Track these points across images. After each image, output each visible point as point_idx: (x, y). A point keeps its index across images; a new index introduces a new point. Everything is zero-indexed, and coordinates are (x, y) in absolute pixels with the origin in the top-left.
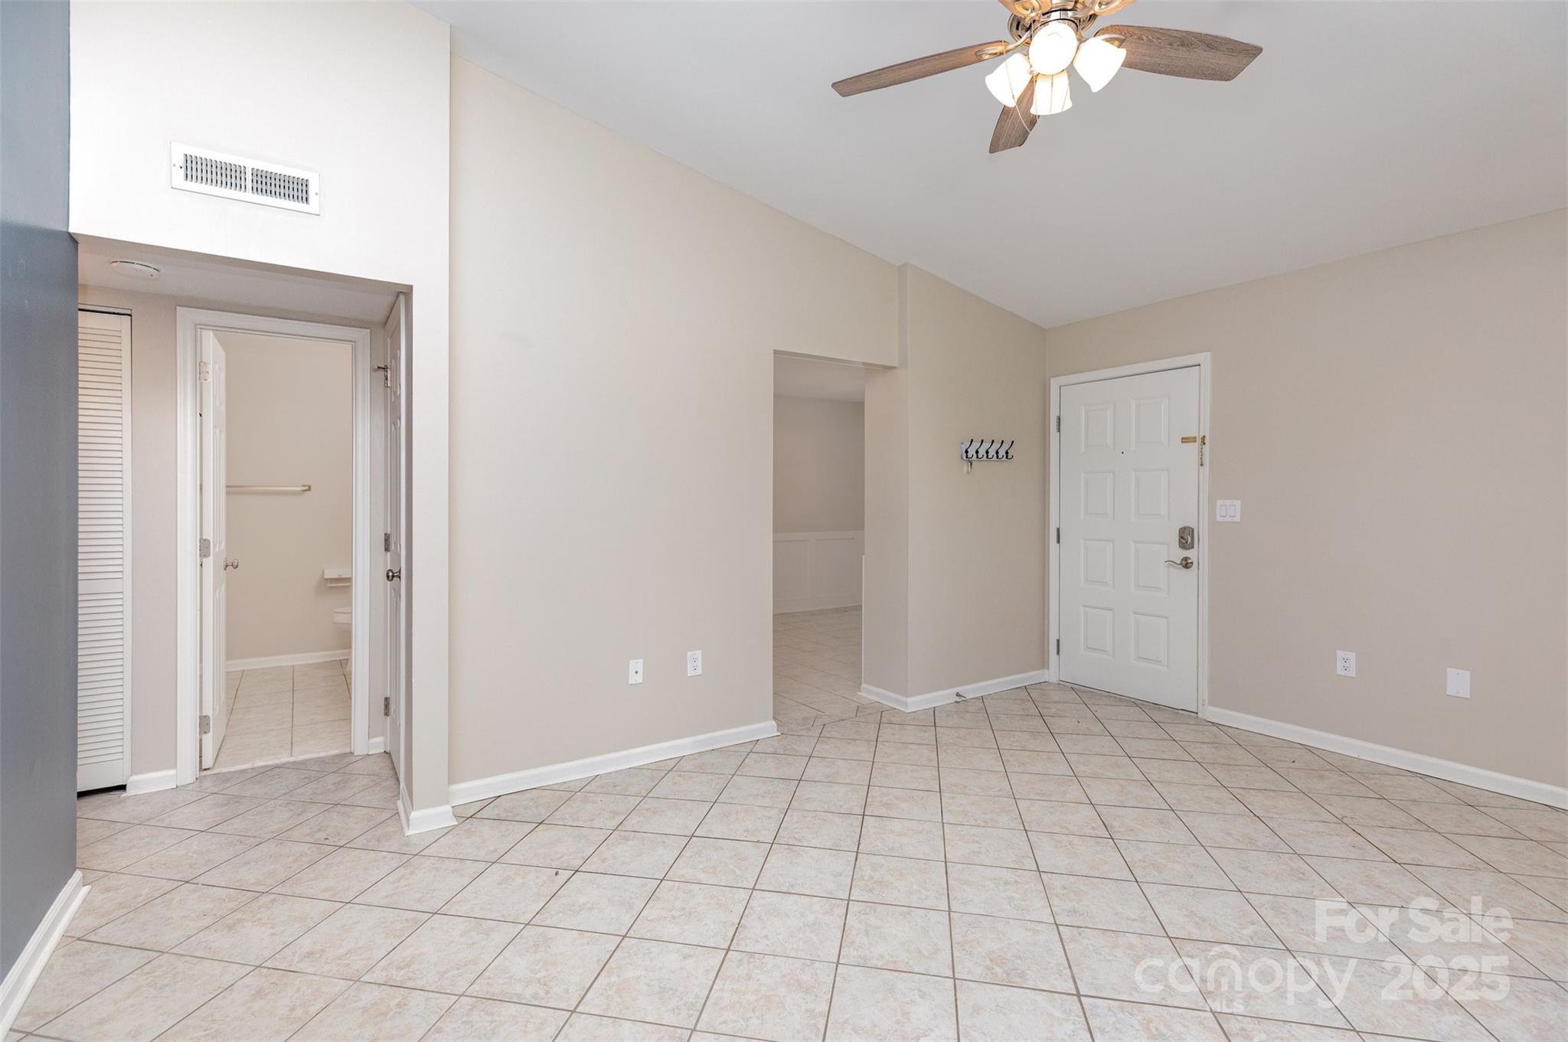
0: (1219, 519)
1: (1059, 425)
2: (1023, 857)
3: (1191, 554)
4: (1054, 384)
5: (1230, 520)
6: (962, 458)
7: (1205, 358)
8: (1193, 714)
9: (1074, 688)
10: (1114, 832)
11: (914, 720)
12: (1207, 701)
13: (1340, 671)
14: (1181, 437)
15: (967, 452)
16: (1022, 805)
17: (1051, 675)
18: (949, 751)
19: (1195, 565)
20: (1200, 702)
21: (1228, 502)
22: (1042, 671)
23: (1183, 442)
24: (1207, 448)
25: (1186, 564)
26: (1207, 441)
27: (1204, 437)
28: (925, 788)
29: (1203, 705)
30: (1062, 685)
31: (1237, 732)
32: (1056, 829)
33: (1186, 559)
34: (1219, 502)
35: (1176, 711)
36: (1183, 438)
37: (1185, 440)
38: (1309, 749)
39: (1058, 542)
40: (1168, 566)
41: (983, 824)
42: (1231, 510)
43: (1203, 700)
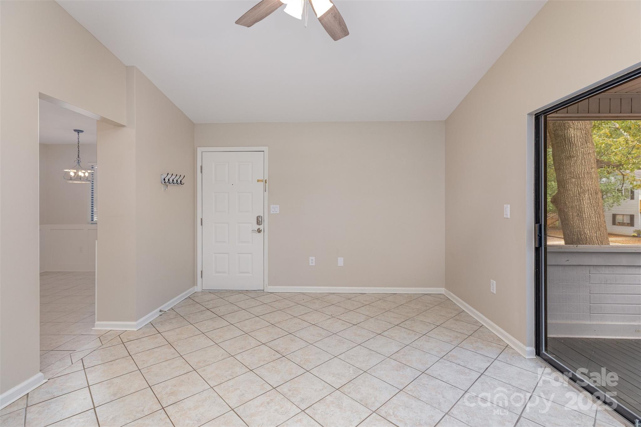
0: (272, 212)
1: (202, 170)
2: (262, 385)
3: (261, 227)
4: (199, 150)
5: (275, 213)
6: (162, 183)
7: (265, 149)
8: (262, 291)
9: (211, 292)
10: (282, 353)
11: (144, 333)
12: (267, 284)
13: (311, 264)
14: (257, 180)
15: (164, 180)
16: (238, 357)
17: (198, 288)
18: (179, 344)
19: (263, 231)
20: (265, 286)
21: (275, 206)
22: (194, 287)
23: (258, 182)
24: (267, 184)
25: (259, 231)
26: (267, 182)
27: (266, 180)
28: (185, 372)
29: (266, 286)
30: (204, 292)
31: (280, 293)
32: (262, 363)
33: (259, 229)
34: (272, 206)
35: (255, 291)
36: (258, 180)
37: (258, 181)
38: (303, 294)
39: (202, 225)
40: (253, 232)
41: (231, 377)
42: (276, 209)
43: (266, 284)
